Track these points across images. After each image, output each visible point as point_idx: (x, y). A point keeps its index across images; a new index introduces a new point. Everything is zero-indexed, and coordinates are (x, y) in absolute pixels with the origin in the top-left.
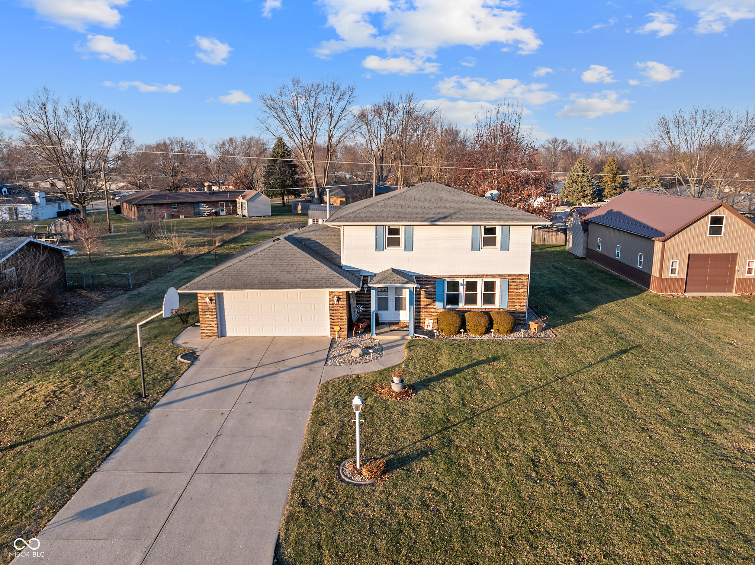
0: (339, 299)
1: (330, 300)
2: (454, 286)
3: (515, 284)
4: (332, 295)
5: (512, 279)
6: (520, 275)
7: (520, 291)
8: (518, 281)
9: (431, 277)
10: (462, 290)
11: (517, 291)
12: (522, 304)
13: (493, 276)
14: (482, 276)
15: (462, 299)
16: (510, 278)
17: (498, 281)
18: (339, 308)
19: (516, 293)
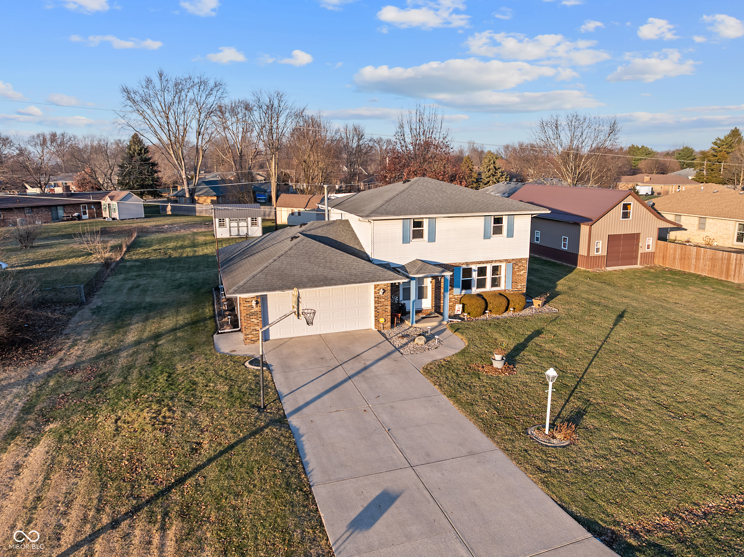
0: (384, 291)
1: (375, 293)
2: (468, 272)
3: (517, 267)
4: (377, 289)
6: (521, 259)
7: (521, 273)
8: (520, 264)
9: (450, 265)
11: (518, 273)
12: (523, 284)
13: (500, 261)
14: (492, 262)
16: (514, 262)
17: (503, 265)
18: (383, 300)
19: (518, 275)
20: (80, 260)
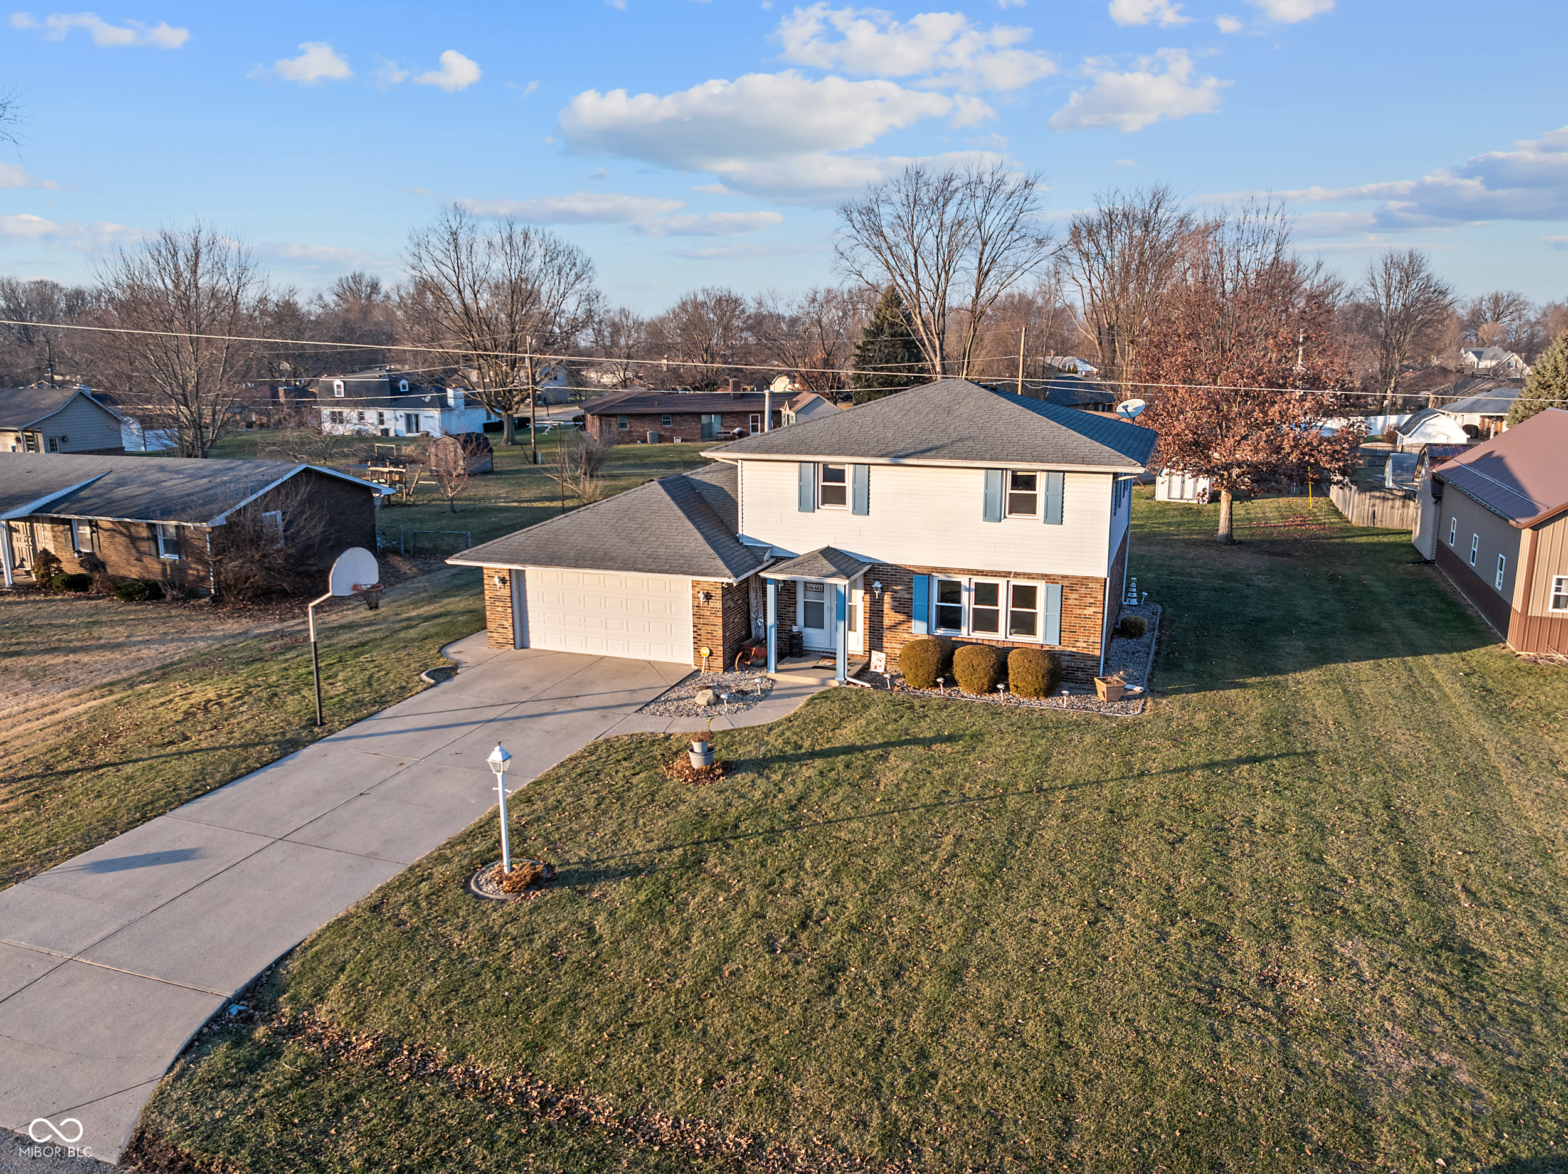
0: (708, 597)
1: (694, 598)
2: (951, 591)
3: (1076, 596)
4: (697, 589)
5: (1068, 586)
6: (1087, 578)
7: (1085, 612)
8: (1083, 591)
9: (905, 569)
10: (967, 601)
11: (1080, 611)
12: (1091, 639)
13: (1029, 576)
14: (1006, 574)
15: (967, 618)
16: (1066, 583)
17: (1041, 587)
18: (708, 613)
19: (1079, 616)
20: (516, 504)
